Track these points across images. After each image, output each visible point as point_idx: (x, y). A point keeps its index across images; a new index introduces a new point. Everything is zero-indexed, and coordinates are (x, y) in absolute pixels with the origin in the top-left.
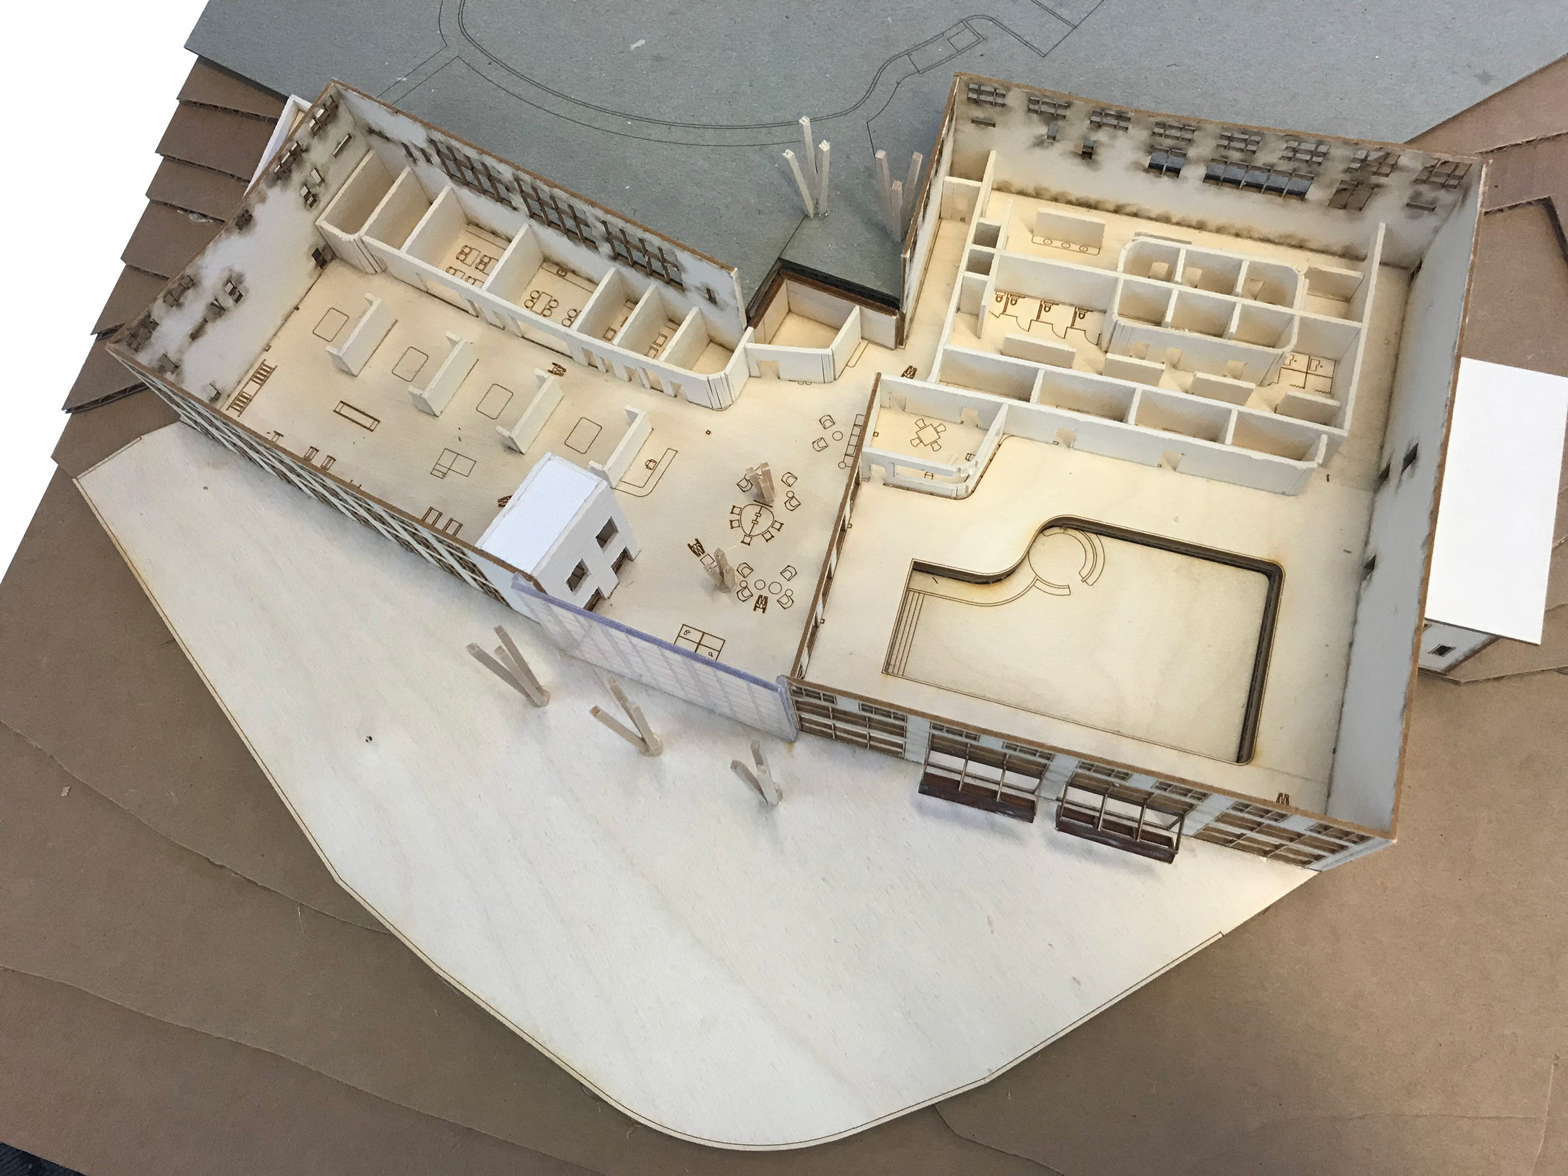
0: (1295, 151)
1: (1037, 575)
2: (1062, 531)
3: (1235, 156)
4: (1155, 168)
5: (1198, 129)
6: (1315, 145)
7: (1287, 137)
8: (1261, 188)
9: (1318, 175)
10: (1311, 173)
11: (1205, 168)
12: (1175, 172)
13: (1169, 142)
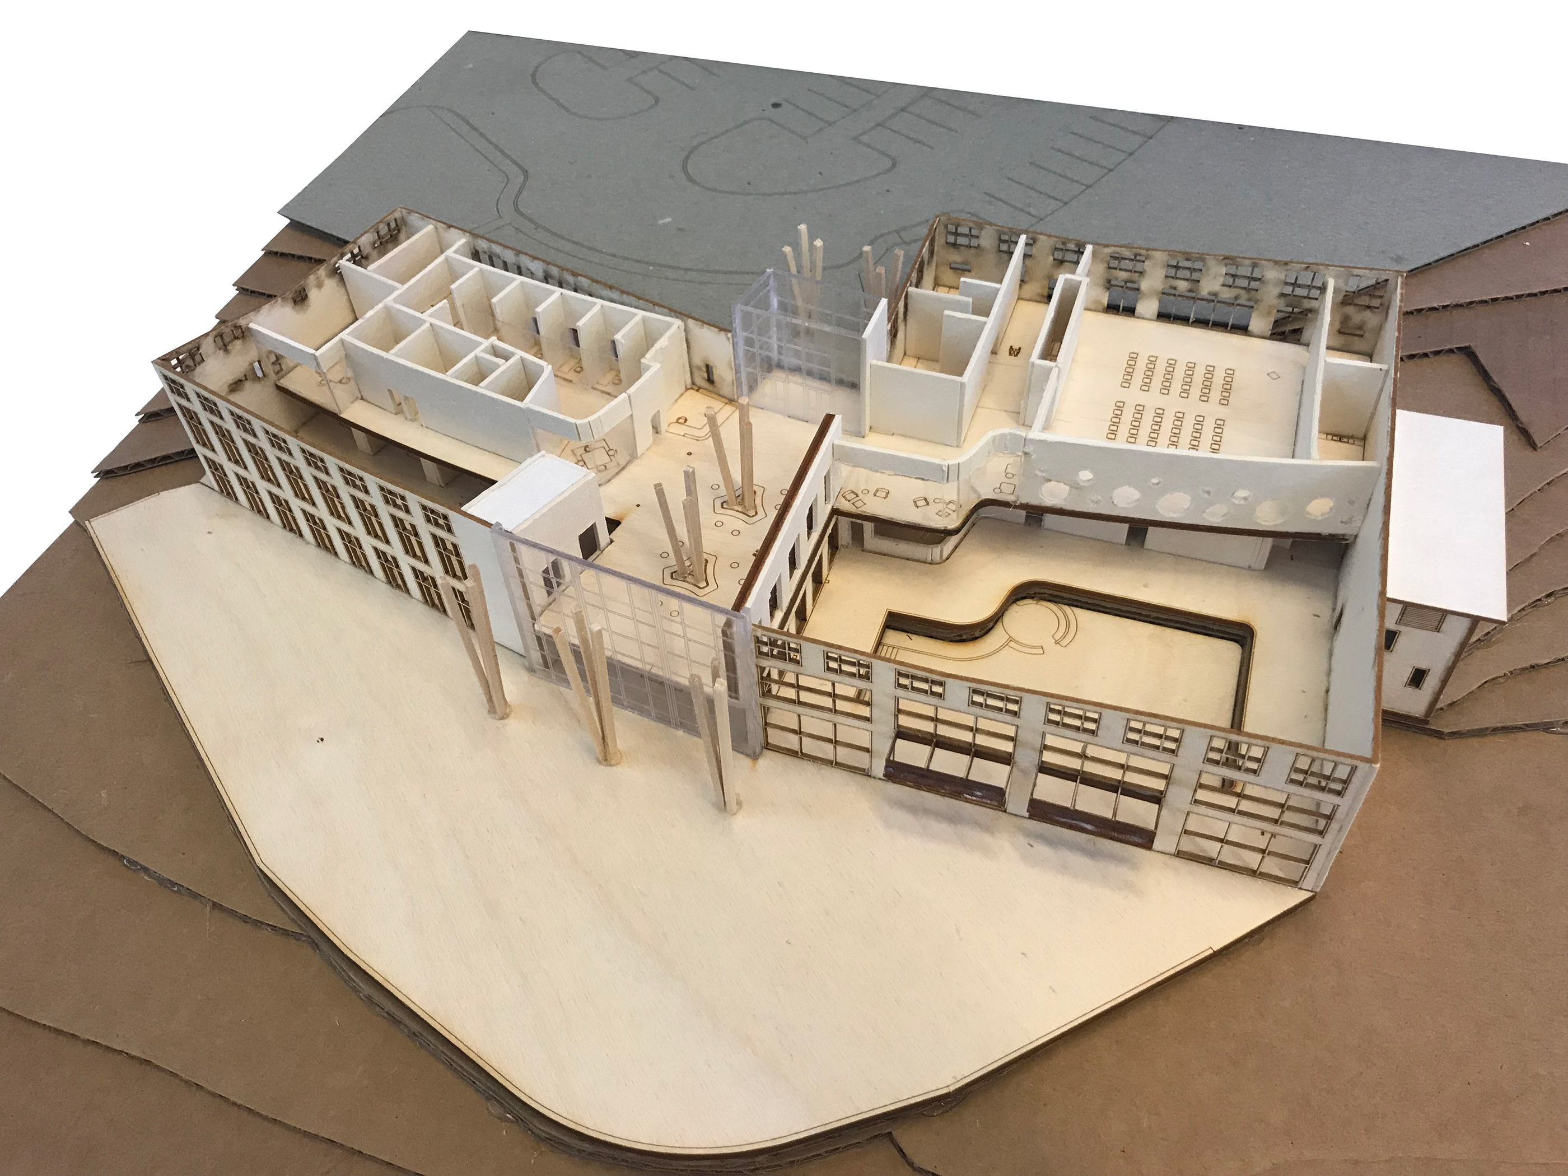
0: (1234, 276)
1: (1010, 637)
2: (1035, 602)
3: (1183, 286)
4: (1112, 308)
5: (1147, 257)
6: (1251, 268)
7: (1227, 261)
8: (1209, 324)
9: (1257, 301)
10: (1250, 300)
11: (1157, 302)
12: (1130, 311)
13: (1123, 275)
